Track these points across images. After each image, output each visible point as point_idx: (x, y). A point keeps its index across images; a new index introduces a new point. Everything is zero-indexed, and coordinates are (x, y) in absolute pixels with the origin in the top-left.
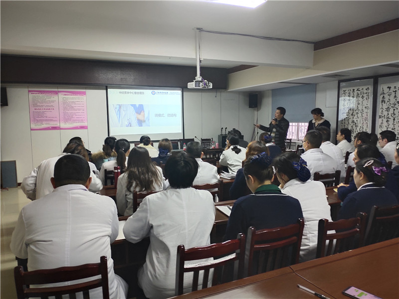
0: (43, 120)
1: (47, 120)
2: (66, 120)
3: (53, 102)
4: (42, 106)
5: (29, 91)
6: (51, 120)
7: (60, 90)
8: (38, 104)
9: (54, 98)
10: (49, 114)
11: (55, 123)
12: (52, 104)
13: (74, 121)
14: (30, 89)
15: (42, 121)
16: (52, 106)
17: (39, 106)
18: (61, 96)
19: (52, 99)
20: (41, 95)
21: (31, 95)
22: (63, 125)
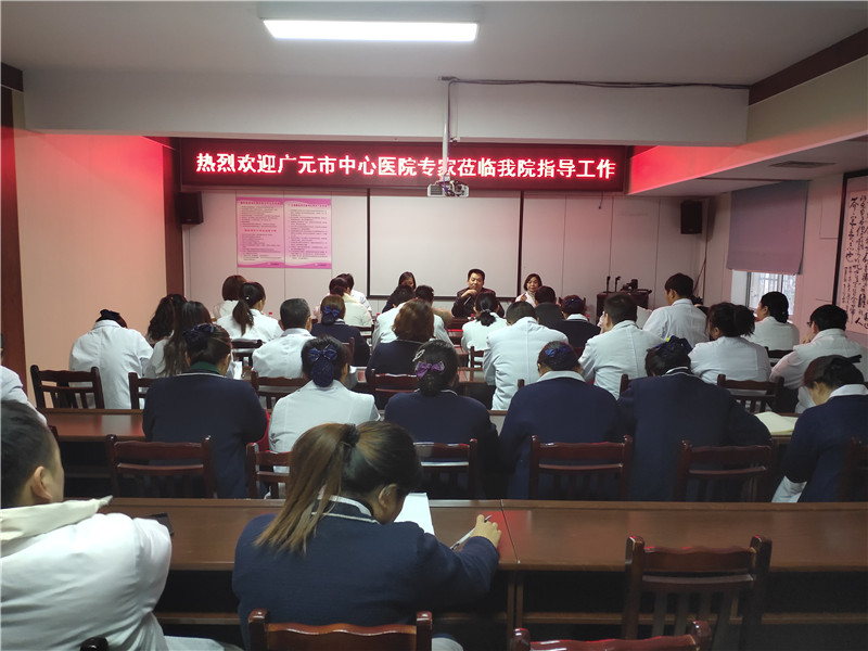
0: (258, 250)
1: (263, 250)
2: (296, 251)
3: (276, 217)
4: (257, 225)
5: (237, 199)
6: (271, 251)
7: (287, 196)
8: (251, 222)
9: (278, 211)
10: (267, 240)
11: (277, 255)
12: (273, 221)
13: (309, 253)
14: (239, 196)
15: (255, 251)
16: (273, 225)
17: (253, 225)
18: (288, 208)
19: (274, 213)
20: (255, 206)
21: (240, 206)
22: (289, 260)
